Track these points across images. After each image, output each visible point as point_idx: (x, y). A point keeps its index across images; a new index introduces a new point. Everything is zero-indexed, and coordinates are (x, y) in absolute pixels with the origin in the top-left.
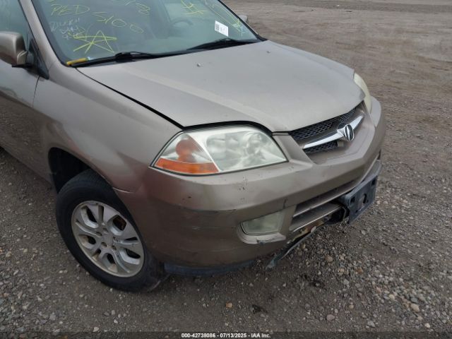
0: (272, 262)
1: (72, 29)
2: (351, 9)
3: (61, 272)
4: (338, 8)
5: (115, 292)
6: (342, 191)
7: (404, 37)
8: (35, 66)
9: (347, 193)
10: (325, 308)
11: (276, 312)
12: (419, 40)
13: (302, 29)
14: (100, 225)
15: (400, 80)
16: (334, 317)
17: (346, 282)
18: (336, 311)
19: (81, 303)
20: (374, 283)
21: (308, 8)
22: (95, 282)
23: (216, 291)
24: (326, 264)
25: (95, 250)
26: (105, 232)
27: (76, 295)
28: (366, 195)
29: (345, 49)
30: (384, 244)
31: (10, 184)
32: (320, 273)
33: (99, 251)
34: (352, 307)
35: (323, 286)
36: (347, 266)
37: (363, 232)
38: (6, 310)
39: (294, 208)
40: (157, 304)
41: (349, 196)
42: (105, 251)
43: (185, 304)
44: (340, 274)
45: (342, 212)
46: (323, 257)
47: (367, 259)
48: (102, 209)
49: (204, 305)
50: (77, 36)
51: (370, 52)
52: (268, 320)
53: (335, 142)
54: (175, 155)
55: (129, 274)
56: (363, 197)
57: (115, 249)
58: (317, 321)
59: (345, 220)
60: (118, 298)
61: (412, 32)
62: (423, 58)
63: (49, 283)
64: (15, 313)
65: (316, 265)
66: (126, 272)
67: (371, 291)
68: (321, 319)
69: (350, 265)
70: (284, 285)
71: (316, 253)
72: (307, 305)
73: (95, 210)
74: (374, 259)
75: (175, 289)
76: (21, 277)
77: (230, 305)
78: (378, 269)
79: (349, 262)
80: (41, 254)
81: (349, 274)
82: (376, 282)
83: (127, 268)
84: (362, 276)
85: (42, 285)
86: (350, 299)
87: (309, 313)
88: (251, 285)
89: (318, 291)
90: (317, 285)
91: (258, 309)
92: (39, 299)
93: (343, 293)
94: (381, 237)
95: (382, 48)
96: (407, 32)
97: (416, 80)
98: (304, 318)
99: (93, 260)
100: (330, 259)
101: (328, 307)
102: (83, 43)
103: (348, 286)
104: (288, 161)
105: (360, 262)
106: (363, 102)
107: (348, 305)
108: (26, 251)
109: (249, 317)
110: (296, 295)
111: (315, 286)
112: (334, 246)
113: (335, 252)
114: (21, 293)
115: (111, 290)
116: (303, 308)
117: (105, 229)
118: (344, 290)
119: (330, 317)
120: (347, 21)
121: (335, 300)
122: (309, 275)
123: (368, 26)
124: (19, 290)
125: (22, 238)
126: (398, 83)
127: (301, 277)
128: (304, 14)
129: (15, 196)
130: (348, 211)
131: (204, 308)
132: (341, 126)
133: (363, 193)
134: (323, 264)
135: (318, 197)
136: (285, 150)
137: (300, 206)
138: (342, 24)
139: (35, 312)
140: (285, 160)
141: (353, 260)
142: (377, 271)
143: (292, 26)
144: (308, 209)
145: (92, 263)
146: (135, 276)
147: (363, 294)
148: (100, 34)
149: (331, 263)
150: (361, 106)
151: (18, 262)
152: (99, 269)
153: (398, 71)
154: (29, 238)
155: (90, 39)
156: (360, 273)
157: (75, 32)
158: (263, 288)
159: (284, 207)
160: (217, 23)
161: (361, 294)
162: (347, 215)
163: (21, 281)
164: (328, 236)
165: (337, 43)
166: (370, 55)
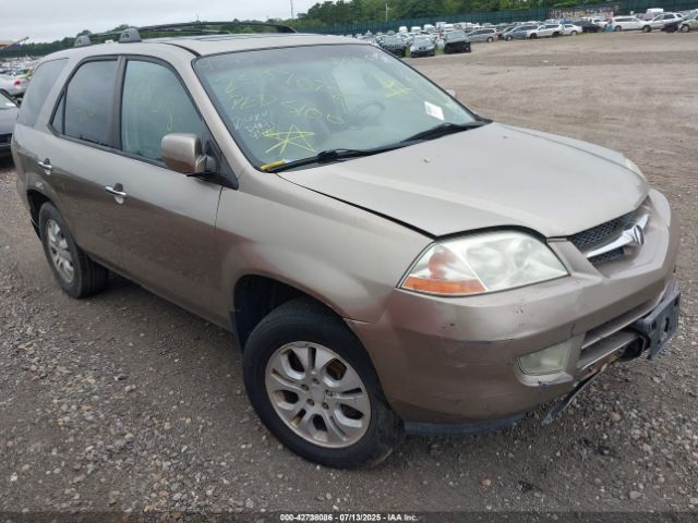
0: (549, 415)
1: (260, 125)
2: (567, 64)
3: (243, 446)
4: (545, 64)
5: (325, 470)
6: (637, 314)
7: (657, 102)
8: (216, 174)
9: (644, 317)
10: (624, 483)
11: (555, 490)
12: (681, 104)
13: (500, 99)
14: (308, 375)
15: (664, 164)
16: (639, 494)
17: (647, 447)
18: (641, 487)
19: (282, 485)
20: (688, 447)
21: (502, 68)
22: (293, 458)
23: (462, 465)
24: (612, 423)
25: (297, 412)
26: (314, 385)
27: (273, 475)
28: (667, 319)
29: (570, 123)
30: (690, 394)
31: (142, 335)
32: (605, 437)
33: (302, 413)
34: (662, 480)
35: (613, 453)
36: (642, 426)
37: (657, 380)
38: (185, 496)
39: (584, 335)
40: (386, 484)
41: (649, 320)
42: (311, 411)
43: (425, 482)
44: (637, 437)
45: (641, 342)
46: (606, 415)
47: (670, 415)
48: (313, 352)
49: (451, 483)
50: (268, 134)
51: (610, 125)
52: (546, 501)
53: (621, 250)
54: (426, 273)
55: (345, 442)
56: (665, 323)
57: (327, 407)
58: (617, 501)
59: (645, 353)
60: (329, 478)
61: (669, 93)
62: (693, 129)
63: (232, 460)
64: (199, 500)
65: (597, 426)
66: (341, 441)
67: (685, 459)
68: (622, 497)
69: (648, 424)
70: (558, 454)
71: (594, 410)
72: (598, 480)
73: (303, 354)
74: (680, 415)
75: (406, 463)
76: (192, 455)
77: (488, 482)
78: (688, 428)
79: (645, 420)
80: (210, 424)
81: (649, 437)
82: (691, 445)
83: (344, 434)
84: (668, 439)
85: (223, 464)
86: (658, 469)
87: (603, 490)
88: (511, 455)
89: (608, 460)
90: (606, 452)
91: (528, 487)
92: (225, 481)
93: (647, 462)
94: (683, 386)
95: (627, 119)
96: (660, 93)
97: (689, 163)
98: (598, 498)
99: (292, 426)
100: (617, 416)
101: (628, 482)
102: (277, 142)
103: (651, 453)
104: (569, 275)
105: (661, 420)
106: (648, 197)
107: (656, 478)
108: (188, 420)
109: (518, 498)
110: (577, 466)
111: (602, 453)
112: (617, 398)
113: (622, 407)
114: (199, 474)
115: (318, 467)
116: (593, 483)
117: (315, 380)
118: (647, 458)
119: (634, 494)
120: (564, 84)
121: (637, 472)
122: (590, 439)
123: (597, 88)
124: (195, 470)
125: (178, 403)
126: (662, 167)
127: (580, 442)
128: (497, 77)
129: (152, 351)
130: (649, 341)
131: (451, 487)
132: (629, 227)
133: (664, 318)
134: (608, 424)
135: (607, 323)
136: (564, 260)
137: (590, 334)
138: (558, 88)
139: (224, 497)
140: (565, 273)
141: (650, 417)
142: (689, 431)
143: (484, 96)
144: (598, 339)
145: (290, 430)
146: (354, 445)
147: (675, 462)
148: (294, 129)
149: (619, 422)
150: (647, 201)
151: (183, 436)
152: (301, 438)
153: (659, 152)
154: (188, 404)
155: (283, 137)
156: (665, 435)
157: (264, 129)
158: (529, 459)
159: (572, 335)
160: (427, 103)
161: (671, 463)
162: (648, 346)
163: (194, 459)
164: (605, 387)
165: (556, 116)
166: (611, 130)
